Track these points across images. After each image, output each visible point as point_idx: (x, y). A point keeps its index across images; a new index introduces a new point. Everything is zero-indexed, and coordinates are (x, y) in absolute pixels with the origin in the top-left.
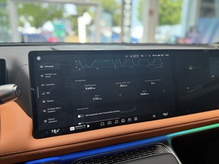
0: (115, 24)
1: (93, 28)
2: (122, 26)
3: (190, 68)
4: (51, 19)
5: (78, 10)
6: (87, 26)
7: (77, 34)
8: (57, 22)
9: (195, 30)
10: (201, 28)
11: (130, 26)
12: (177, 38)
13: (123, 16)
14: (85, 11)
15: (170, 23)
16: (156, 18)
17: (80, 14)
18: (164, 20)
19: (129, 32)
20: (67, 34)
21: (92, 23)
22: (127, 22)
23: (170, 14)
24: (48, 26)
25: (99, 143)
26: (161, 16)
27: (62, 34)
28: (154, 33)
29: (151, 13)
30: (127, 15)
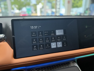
0: (53, 8)
1: (43, 10)
2: (56, 8)
3: (86, 27)
4: (25, 6)
5: (37, 2)
6: (41, 9)
7: (36, 13)
8: (28, 7)
9: (89, 10)
10: (91, 9)
11: (59, 9)
12: (81, 13)
13: (56, 4)
14: (40, 2)
15: (77, 7)
16: (71, 4)
17: (38, 3)
18: (75, 5)
19: (59, 11)
20: (32, 13)
21: (43, 7)
22: (58, 7)
23: (77, 3)
24: (24, 9)
25: (43, 61)
26: (73, 4)
27: (30, 13)
28: (70, 11)
29: (69, 2)
30: (58, 3)
